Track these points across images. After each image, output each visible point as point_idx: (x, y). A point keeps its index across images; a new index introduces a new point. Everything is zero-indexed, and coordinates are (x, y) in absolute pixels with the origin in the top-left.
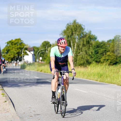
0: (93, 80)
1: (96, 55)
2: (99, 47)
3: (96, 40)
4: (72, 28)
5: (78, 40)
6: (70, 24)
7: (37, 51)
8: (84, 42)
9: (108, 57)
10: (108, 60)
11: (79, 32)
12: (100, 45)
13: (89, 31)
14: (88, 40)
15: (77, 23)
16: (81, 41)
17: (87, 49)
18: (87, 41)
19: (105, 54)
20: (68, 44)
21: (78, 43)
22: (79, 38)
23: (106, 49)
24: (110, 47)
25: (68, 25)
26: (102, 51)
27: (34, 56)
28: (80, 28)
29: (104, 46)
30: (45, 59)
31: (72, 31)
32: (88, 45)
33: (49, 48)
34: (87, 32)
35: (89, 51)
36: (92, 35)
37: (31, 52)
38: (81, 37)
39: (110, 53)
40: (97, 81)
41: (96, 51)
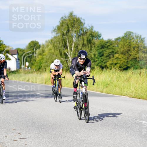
0: (96, 91)
1: (100, 58)
2: (104, 47)
3: (99, 39)
4: (67, 23)
5: (75, 38)
6: (65, 17)
7: (23, 54)
8: (84, 42)
9: (116, 60)
10: (116, 64)
11: (77, 28)
12: (105, 44)
13: (90, 27)
14: (89, 38)
15: (74, 15)
16: (80, 39)
17: (88, 50)
18: (88, 41)
19: (112, 56)
20: (63, 45)
21: (76, 42)
22: (78, 36)
23: (113, 50)
24: (119, 47)
25: (62, 19)
26: (108, 52)
27: (17, 60)
28: (79, 23)
29: (111, 46)
30: (32, 64)
31: (68, 27)
32: (89, 45)
33: (38, 49)
34: (88, 28)
35: (91, 52)
36: (95, 31)
37: (14, 56)
38: (80, 34)
39: (119, 56)
40: (102, 92)
41: (100, 53)
